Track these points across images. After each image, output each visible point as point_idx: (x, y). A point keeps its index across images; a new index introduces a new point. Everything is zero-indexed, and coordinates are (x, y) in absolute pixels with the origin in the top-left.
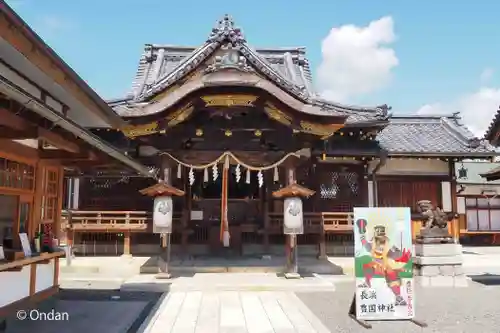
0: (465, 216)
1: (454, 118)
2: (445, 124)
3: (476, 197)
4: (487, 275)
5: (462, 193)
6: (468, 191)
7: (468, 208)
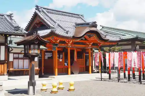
0: (13, 62)
1: (10, 16)
2: (6, 18)
3: (18, 53)
4: (16, 89)
5: (12, 52)
6: (15, 51)
7: (14, 58)
